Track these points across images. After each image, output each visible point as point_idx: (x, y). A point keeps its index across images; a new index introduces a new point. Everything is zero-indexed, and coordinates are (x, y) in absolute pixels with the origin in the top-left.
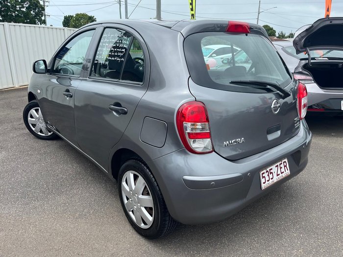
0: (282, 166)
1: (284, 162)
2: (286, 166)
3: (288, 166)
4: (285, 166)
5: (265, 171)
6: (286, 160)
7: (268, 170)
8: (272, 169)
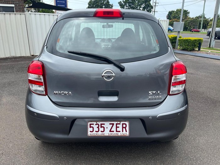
0: (120, 126)
1: (123, 124)
2: (125, 128)
3: (127, 128)
4: (123, 128)
5: (95, 123)
6: (127, 123)
7: (100, 123)
8: (104, 124)
